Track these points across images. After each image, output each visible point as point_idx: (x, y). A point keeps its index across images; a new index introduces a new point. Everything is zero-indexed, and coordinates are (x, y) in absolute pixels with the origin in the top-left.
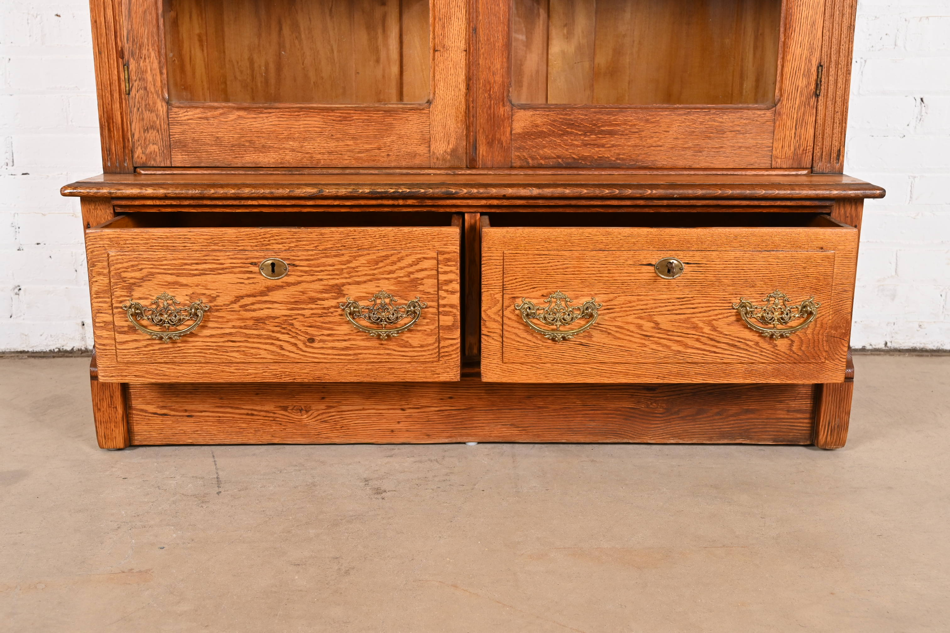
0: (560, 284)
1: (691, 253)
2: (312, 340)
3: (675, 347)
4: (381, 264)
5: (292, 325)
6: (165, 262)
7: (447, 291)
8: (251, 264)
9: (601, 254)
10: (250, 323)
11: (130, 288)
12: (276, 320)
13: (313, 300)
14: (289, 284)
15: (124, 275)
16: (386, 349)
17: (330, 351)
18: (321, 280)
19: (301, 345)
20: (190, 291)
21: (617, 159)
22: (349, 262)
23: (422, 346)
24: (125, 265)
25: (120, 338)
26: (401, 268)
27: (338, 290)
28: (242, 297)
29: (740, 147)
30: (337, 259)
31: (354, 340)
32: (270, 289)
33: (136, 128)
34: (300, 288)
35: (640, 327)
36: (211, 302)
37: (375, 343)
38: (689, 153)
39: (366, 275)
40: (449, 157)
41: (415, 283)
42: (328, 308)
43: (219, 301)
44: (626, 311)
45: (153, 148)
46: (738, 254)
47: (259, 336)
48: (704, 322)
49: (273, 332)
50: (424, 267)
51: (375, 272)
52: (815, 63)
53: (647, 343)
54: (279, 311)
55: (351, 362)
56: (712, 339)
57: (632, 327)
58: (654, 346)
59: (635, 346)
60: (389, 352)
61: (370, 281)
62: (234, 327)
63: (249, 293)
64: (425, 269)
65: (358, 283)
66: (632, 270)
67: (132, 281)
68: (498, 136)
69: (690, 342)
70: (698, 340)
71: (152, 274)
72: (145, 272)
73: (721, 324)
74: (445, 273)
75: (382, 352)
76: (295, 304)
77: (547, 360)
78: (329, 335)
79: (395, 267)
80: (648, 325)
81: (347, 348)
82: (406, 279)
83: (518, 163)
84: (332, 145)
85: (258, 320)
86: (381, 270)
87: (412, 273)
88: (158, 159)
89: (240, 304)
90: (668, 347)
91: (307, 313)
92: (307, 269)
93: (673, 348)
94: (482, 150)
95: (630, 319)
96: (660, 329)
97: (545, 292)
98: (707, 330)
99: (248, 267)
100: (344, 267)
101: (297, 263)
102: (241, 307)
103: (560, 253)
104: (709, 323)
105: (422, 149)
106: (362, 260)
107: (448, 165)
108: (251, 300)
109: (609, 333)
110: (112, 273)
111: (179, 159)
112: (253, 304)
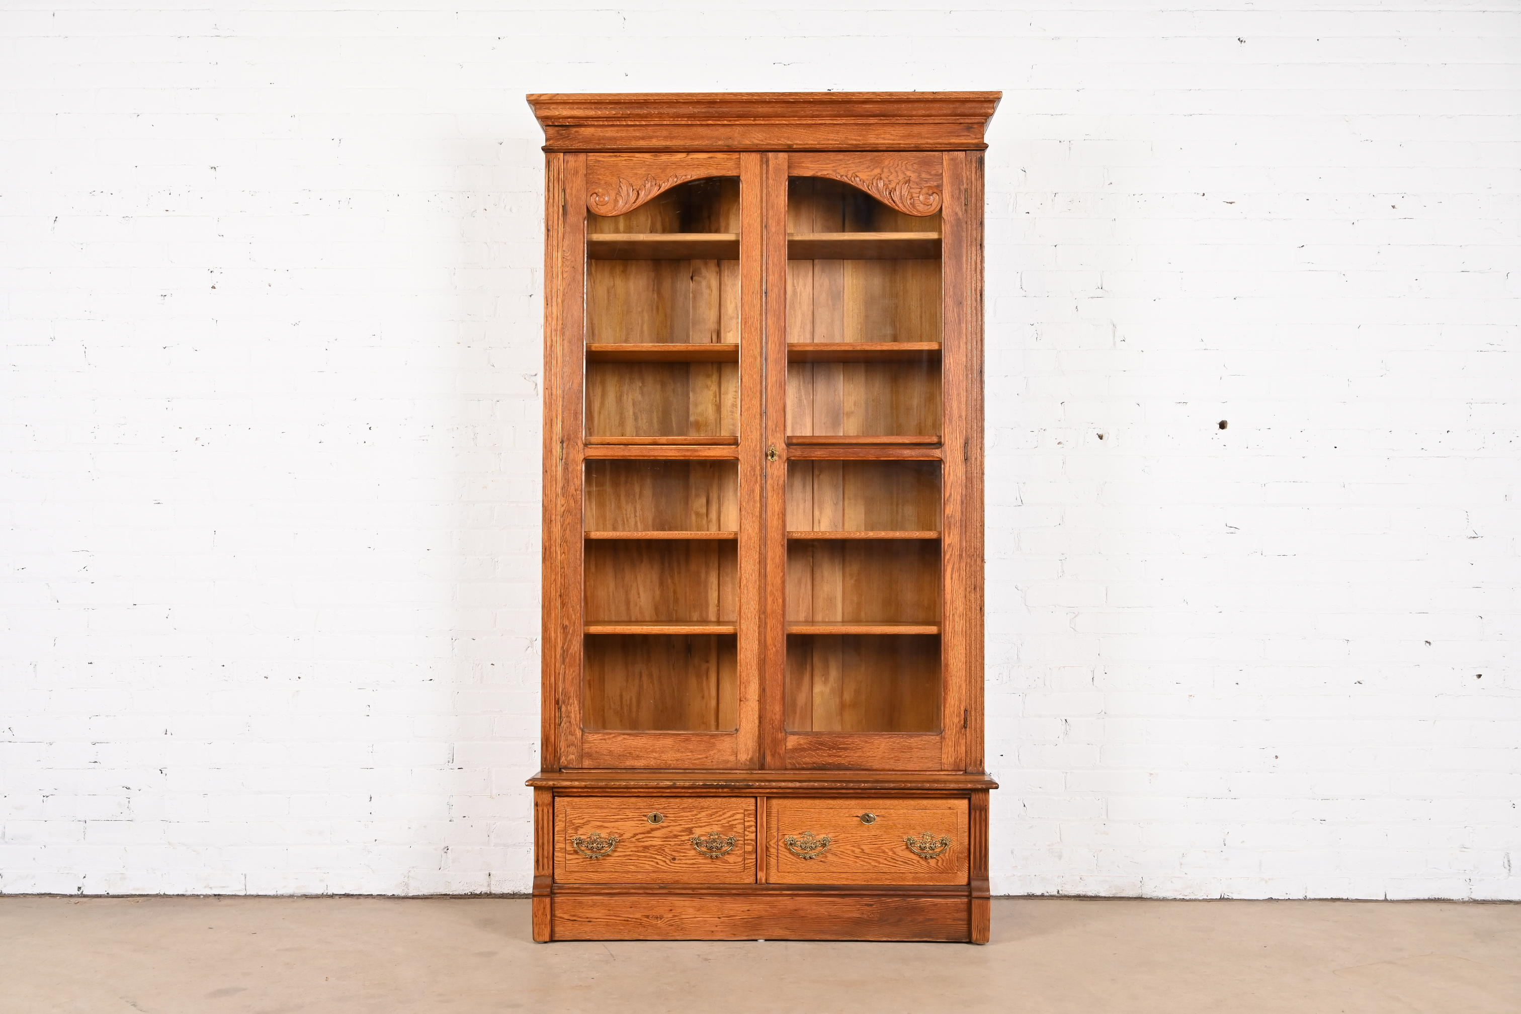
0: (809, 827)
1: (879, 810)
2: (674, 859)
3: (873, 863)
4: (713, 816)
5: (664, 850)
6: (597, 815)
7: (749, 831)
8: (643, 815)
9: (831, 811)
10: (641, 849)
11: (576, 829)
12: (656, 848)
13: (676, 836)
14: (663, 827)
15: (573, 821)
16: (715, 864)
17: (684, 866)
18: (681, 825)
19: (668, 862)
20: (609, 831)
21: (849, 764)
22: (696, 815)
23: (735, 863)
24: (575, 816)
25: (568, 857)
26: (725, 819)
27: (690, 831)
28: (637, 834)
29: (922, 758)
30: (690, 813)
31: (698, 859)
32: (653, 830)
33: (562, 745)
34: (669, 829)
35: (853, 851)
36: (620, 837)
37: (709, 861)
38: (892, 761)
39: (705, 822)
40: (748, 763)
41: (732, 827)
42: (684, 841)
43: (625, 837)
44: (845, 843)
45: (572, 757)
46: (905, 811)
47: (645, 857)
48: (888, 849)
49: (653, 854)
50: (737, 818)
51: (710, 820)
52: (962, 709)
53: (858, 861)
54: (657, 842)
55: (695, 872)
56: (893, 859)
57: (849, 852)
58: (862, 863)
59: (851, 862)
60: (716, 866)
61: (708, 825)
62: (632, 851)
63: (641, 832)
64: (738, 819)
65: (701, 827)
66: (848, 819)
67: (578, 825)
68: (778, 751)
69: (881, 861)
70: (886, 859)
71: (589, 821)
72: (585, 820)
73: (898, 850)
74: (748, 821)
75: (713, 866)
76: (666, 838)
77: (803, 870)
78: (683, 856)
79: (721, 818)
80: (857, 850)
81: (693, 864)
82: (726, 825)
83: (789, 766)
84: (679, 755)
85: (646, 847)
86: (713, 820)
87: (730, 821)
88: (574, 763)
89: (636, 838)
90: (870, 863)
91: (672, 843)
92: (673, 819)
93: (872, 864)
94: (769, 759)
95: (848, 847)
96: (864, 853)
97: (801, 831)
98: (890, 853)
99: (641, 818)
100: (694, 818)
101: (668, 815)
102: (636, 840)
103: (808, 810)
104: (891, 850)
105: (732, 758)
106: (703, 814)
107: (747, 767)
108: (643, 836)
109: (837, 855)
110: (567, 820)
111: (587, 763)
112: (642, 838)
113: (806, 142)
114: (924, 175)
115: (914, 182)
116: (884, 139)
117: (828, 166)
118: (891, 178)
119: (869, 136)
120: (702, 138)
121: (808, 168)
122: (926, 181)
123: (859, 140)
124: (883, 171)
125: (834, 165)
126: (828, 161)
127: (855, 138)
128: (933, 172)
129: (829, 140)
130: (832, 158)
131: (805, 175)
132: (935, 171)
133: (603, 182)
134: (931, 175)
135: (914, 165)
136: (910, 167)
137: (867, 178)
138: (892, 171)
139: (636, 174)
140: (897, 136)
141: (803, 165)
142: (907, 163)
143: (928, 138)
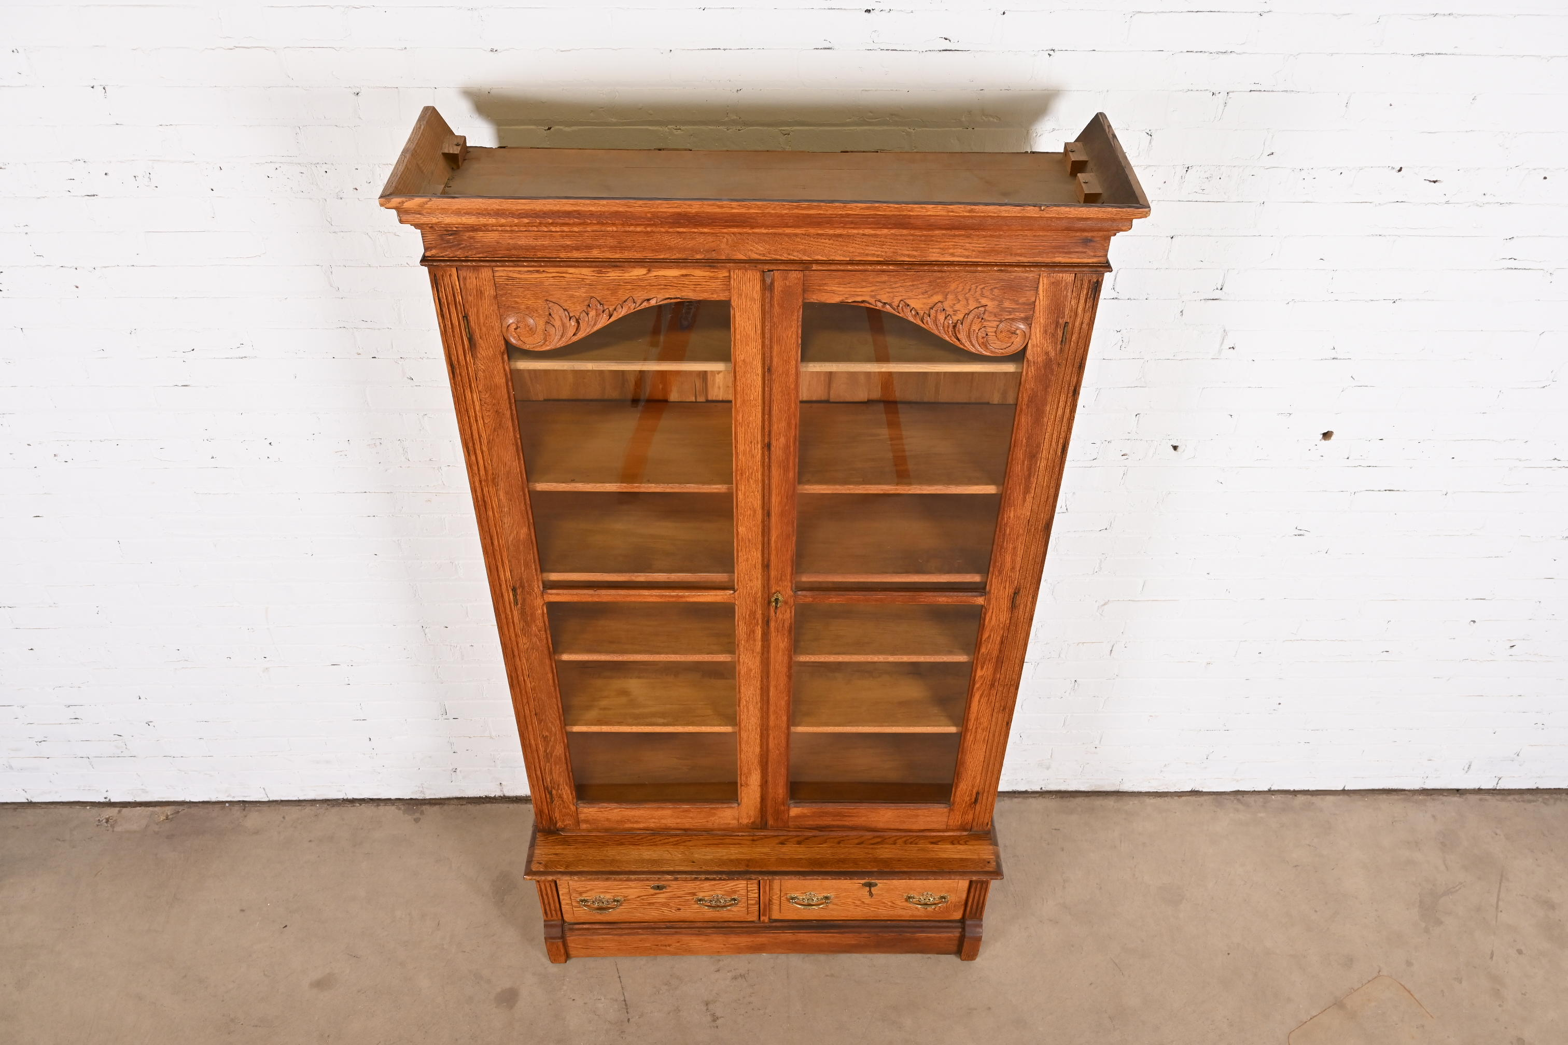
0: (811, 889)
2: (679, 909)
3: (873, 909)
5: (669, 905)
6: (600, 885)
7: (752, 894)
8: (646, 885)
9: (833, 880)
10: (645, 904)
12: (660, 904)
13: (680, 897)
15: (577, 890)
19: (673, 911)
20: (613, 895)
23: (739, 910)
25: (575, 908)
27: (694, 894)
28: (641, 896)
30: (693, 884)
31: (702, 909)
32: (656, 894)
34: (672, 894)
35: (853, 903)
36: (624, 898)
37: (713, 910)
40: (750, 826)
41: (735, 892)
42: (688, 900)
43: (629, 898)
44: (846, 898)
46: (907, 881)
47: (650, 908)
48: (888, 901)
49: (658, 907)
50: (740, 886)
53: (857, 908)
54: (661, 901)
55: (700, 916)
56: (892, 907)
58: (861, 909)
59: (851, 909)
60: (720, 912)
62: (637, 906)
65: (704, 892)
66: (850, 885)
67: (581, 891)
68: (781, 817)
69: (881, 908)
70: (885, 907)
72: (588, 888)
73: (897, 902)
74: (752, 891)
75: (717, 912)
76: (670, 898)
78: (688, 908)
80: (857, 902)
81: (698, 912)
82: (729, 890)
83: (792, 827)
85: (650, 904)
90: (869, 909)
91: (677, 901)
92: (677, 887)
94: (771, 822)
95: (848, 900)
96: (864, 903)
98: (890, 904)
101: (670, 885)
102: (640, 899)
103: (811, 880)
104: (891, 901)
105: (734, 822)
108: (646, 897)
109: (837, 905)
110: (571, 888)
113: (832, 258)
114: (1007, 304)
115: (991, 313)
116: (953, 255)
117: (864, 290)
118: (957, 307)
119: (931, 250)
120: (670, 249)
121: (833, 292)
122: (1009, 312)
123: (915, 256)
124: (946, 298)
125: (873, 288)
126: (864, 284)
127: (907, 253)
128: (1022, 300)
129: (867, 255)
130: (871, 280)
131: (828, 302)
132: (1025, 298)
133: (523, 307)
134: (1018, 304)
135: (996, 290)
136: (987, 293)
137: (922, 306)
138: (960, 297)
139: (572, 296)
140: (973, 251)
141: (826, 288)
142: (983, 288)
143: (1021, 255)
